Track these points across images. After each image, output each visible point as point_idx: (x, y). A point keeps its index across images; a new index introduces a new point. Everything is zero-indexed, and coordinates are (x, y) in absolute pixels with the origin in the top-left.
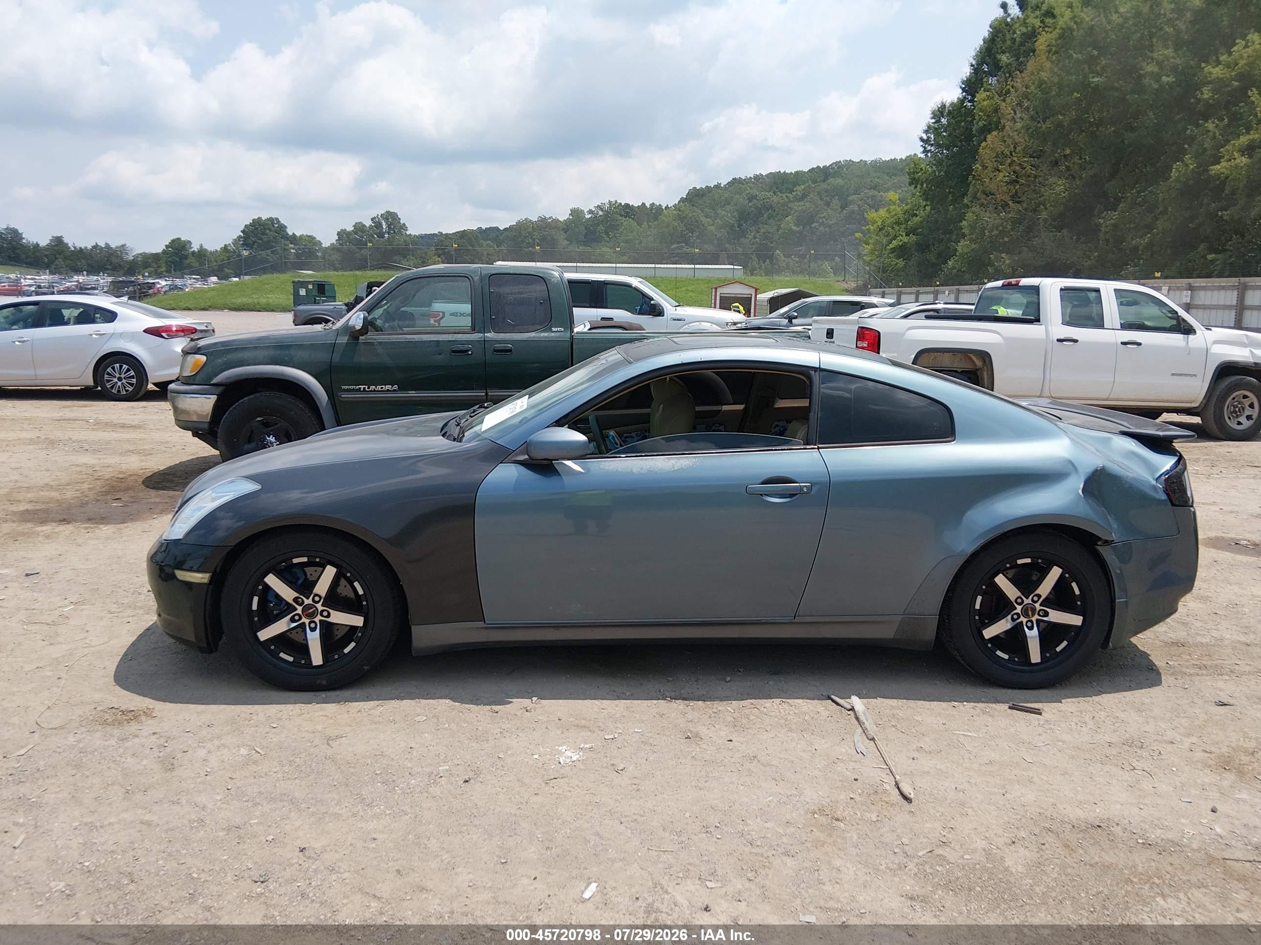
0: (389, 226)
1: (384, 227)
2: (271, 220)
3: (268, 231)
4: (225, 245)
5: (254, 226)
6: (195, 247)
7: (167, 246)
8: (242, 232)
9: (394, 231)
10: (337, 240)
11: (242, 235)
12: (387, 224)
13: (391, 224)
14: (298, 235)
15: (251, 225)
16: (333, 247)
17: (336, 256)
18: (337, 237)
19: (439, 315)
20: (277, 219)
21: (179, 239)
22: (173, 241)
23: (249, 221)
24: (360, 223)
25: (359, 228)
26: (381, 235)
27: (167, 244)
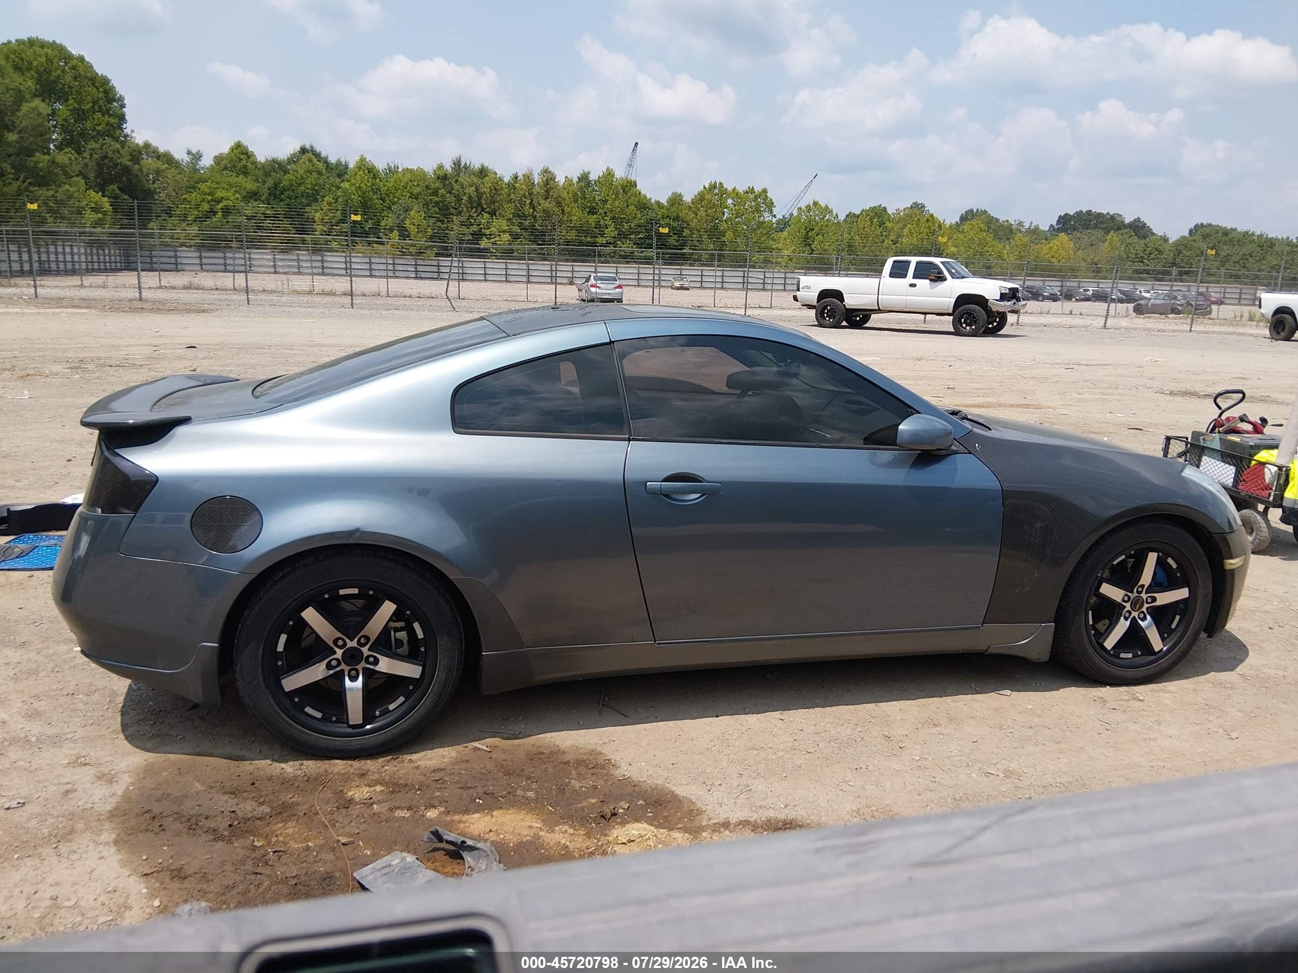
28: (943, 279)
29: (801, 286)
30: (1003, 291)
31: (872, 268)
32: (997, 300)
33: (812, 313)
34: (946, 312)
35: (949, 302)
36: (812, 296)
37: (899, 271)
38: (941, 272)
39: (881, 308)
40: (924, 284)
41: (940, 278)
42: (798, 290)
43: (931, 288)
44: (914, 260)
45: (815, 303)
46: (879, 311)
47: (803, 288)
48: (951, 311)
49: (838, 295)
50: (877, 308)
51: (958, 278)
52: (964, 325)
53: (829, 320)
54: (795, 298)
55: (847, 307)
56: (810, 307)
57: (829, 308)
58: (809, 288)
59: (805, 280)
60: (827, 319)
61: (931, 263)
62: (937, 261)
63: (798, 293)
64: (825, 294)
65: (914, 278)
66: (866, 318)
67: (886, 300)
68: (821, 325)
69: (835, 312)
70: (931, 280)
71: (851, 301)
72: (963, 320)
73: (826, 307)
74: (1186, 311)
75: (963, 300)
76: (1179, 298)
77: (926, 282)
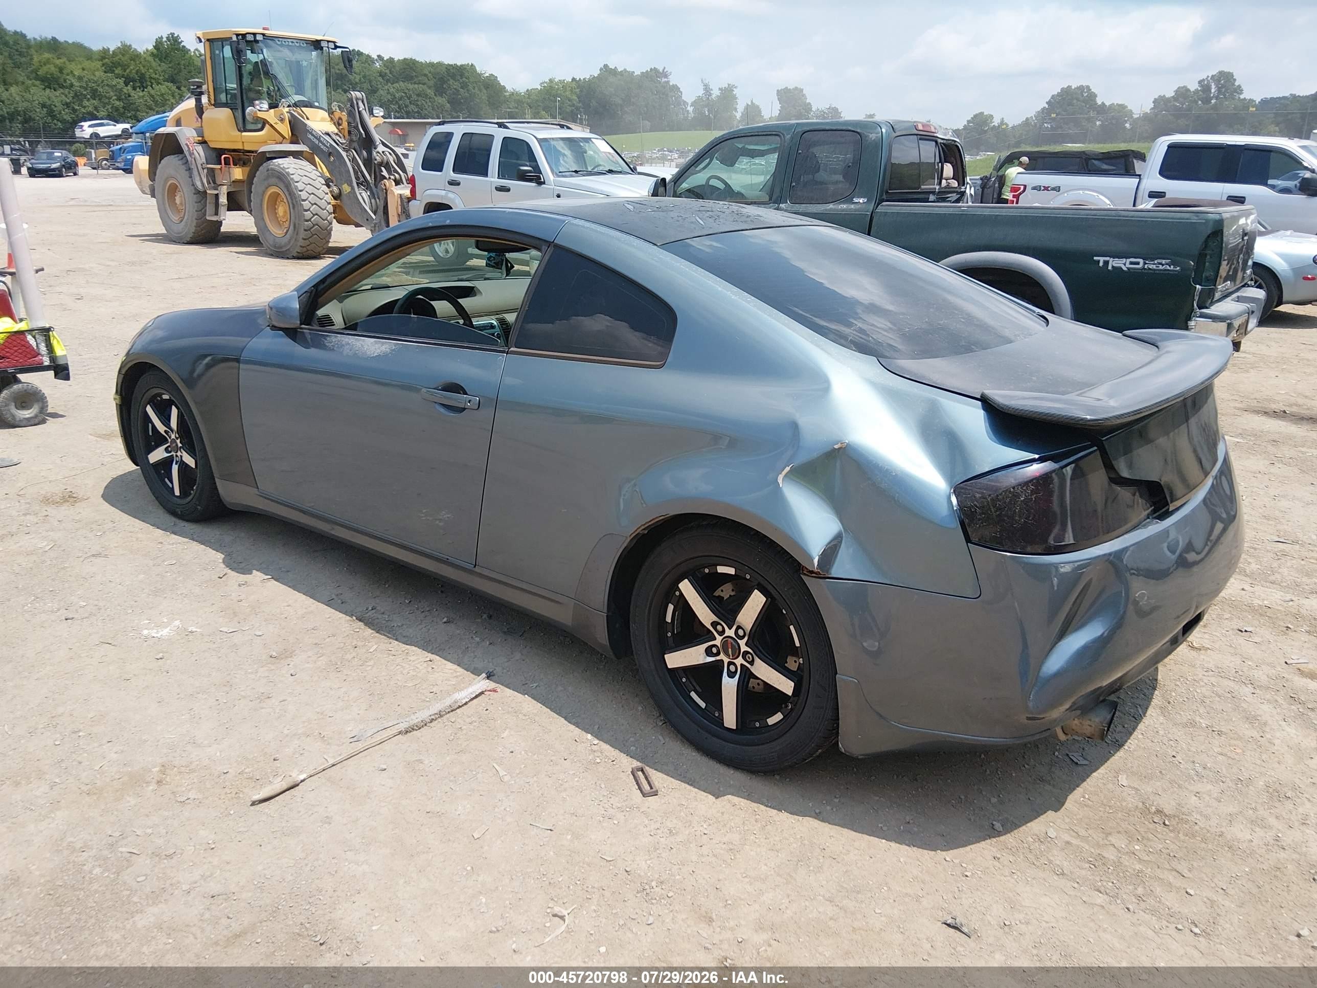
0: (1219, 90)
1: (1213, 91)
2: (1081, 88)
3: (1075, 101)
4: (1027, 119)
5: (1062, 96)
6: (996, 122)
7: (969, 122)
8: (1047, 103)
9: (1225, 95)
10: (1152, 109)
11: (1047, 106)
12: (1217, 86)
13: (1223, 86)
14: (1107, 104)
15: (1059, 95)
16: (1145, 117)
17: (1147, 128)
18: (1152, 105)
19: (1020, 188)
20: (1088, 87)
21: (982, 113)
22: (975, 116)
23: (1056, 90)
24: (1184, 87)
25: (1182, 93)
26: (1207, 100)
27: (969, 119)
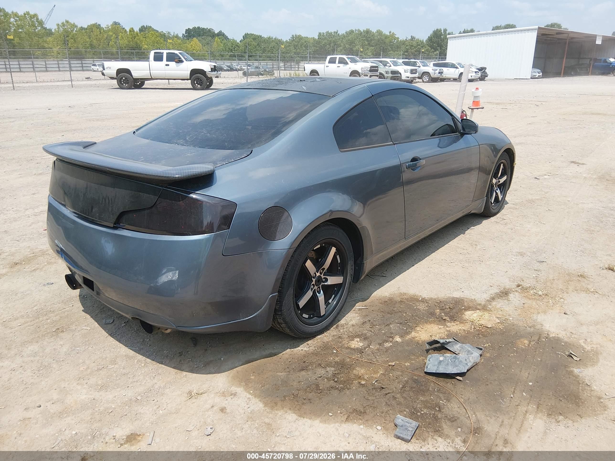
28: (181, 61)
29: (105, 67)
30: (212, 67)
31: (143, 57)
32: (210, 72)
33: (115, 81)
34: (186, 78)
35: (187, 74)
36: (114, 73)
37: (158, 58)
38: (180, 58)
39: (153, 77)
40: (172, 64)
41: (180, 61)
42: (104, 69)
43: (177, 67)
44: (165, 52)
45: (115, 76)
46: (152, 79)
47: (107, 68)
48: (189, 78)
49: (127, 71)
50: (151, 78)
51: (189, 61)
52: (197, 85)
53: (125, 85)
54: (103, 74)
55: (134, 78)
56: (112, 78)
57: (124, 78)
58: (110, 68)
59: (107, 64)
60: (124, 84)
61: (174, 53)
62: (177, 52)
63: (104, 71)
64: (119, 71)
65: (167, 61)
66: (143, 84)
67: (155, 73)
68: (121, 88)
69: (128, 81)
70: (176, 62)
71: (136, 74)
72: (195, 82)
73: (122, 78)
74: (265, 74)
75: (194, 72)
76: (261, 68)
77: (174, 63)
